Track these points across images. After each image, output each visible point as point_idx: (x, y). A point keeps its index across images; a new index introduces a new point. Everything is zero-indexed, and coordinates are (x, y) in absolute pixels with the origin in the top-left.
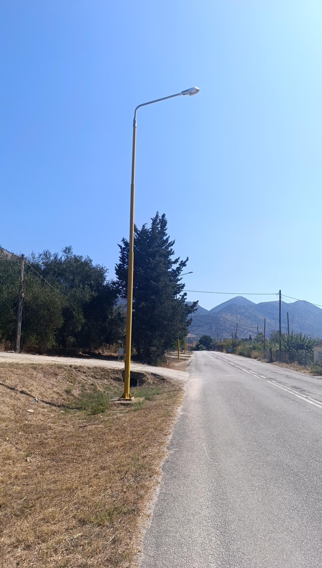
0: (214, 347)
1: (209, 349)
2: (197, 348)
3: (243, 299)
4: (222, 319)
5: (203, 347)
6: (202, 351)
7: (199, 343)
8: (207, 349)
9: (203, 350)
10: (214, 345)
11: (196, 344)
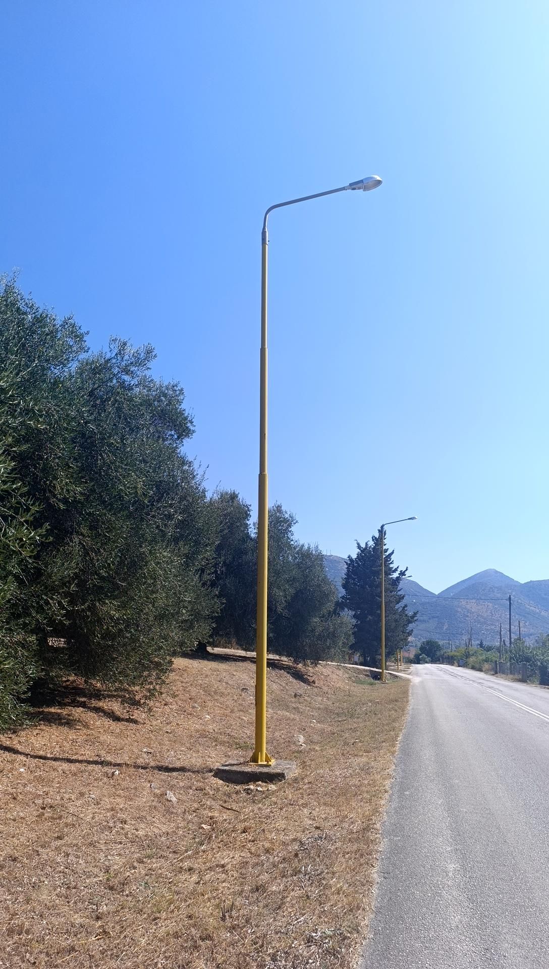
0: (442, 658)
1: (436, 661)
2: (417, 660)
3: (498, 574)
4: (459, 610)
5: (425, 658)
6: (424, 663)
7: (420, 652)
8: (432, 661)
9: (427, 663)
10: (442, 656)
11: (414, 654)
